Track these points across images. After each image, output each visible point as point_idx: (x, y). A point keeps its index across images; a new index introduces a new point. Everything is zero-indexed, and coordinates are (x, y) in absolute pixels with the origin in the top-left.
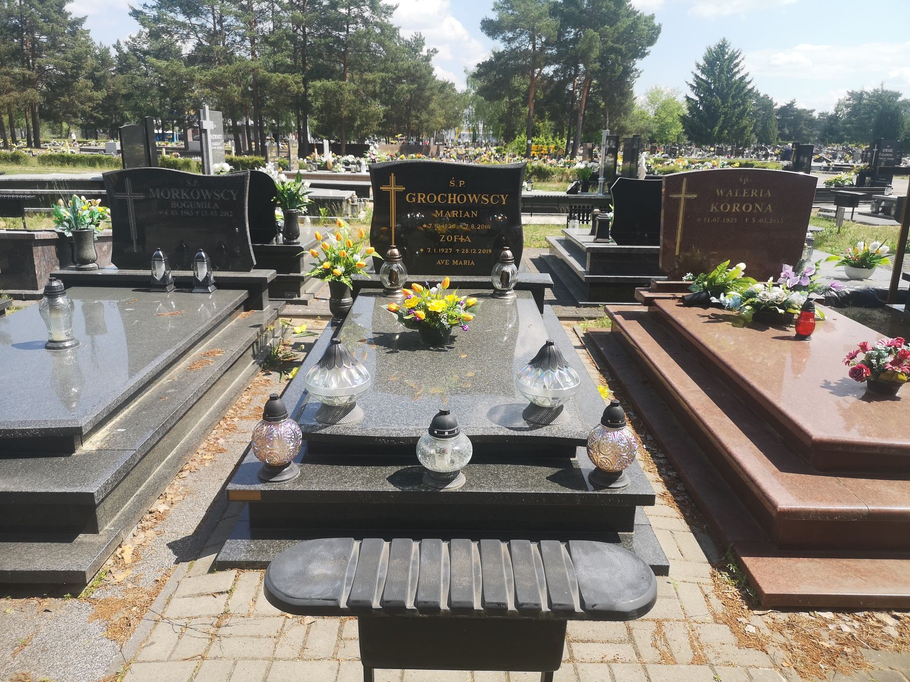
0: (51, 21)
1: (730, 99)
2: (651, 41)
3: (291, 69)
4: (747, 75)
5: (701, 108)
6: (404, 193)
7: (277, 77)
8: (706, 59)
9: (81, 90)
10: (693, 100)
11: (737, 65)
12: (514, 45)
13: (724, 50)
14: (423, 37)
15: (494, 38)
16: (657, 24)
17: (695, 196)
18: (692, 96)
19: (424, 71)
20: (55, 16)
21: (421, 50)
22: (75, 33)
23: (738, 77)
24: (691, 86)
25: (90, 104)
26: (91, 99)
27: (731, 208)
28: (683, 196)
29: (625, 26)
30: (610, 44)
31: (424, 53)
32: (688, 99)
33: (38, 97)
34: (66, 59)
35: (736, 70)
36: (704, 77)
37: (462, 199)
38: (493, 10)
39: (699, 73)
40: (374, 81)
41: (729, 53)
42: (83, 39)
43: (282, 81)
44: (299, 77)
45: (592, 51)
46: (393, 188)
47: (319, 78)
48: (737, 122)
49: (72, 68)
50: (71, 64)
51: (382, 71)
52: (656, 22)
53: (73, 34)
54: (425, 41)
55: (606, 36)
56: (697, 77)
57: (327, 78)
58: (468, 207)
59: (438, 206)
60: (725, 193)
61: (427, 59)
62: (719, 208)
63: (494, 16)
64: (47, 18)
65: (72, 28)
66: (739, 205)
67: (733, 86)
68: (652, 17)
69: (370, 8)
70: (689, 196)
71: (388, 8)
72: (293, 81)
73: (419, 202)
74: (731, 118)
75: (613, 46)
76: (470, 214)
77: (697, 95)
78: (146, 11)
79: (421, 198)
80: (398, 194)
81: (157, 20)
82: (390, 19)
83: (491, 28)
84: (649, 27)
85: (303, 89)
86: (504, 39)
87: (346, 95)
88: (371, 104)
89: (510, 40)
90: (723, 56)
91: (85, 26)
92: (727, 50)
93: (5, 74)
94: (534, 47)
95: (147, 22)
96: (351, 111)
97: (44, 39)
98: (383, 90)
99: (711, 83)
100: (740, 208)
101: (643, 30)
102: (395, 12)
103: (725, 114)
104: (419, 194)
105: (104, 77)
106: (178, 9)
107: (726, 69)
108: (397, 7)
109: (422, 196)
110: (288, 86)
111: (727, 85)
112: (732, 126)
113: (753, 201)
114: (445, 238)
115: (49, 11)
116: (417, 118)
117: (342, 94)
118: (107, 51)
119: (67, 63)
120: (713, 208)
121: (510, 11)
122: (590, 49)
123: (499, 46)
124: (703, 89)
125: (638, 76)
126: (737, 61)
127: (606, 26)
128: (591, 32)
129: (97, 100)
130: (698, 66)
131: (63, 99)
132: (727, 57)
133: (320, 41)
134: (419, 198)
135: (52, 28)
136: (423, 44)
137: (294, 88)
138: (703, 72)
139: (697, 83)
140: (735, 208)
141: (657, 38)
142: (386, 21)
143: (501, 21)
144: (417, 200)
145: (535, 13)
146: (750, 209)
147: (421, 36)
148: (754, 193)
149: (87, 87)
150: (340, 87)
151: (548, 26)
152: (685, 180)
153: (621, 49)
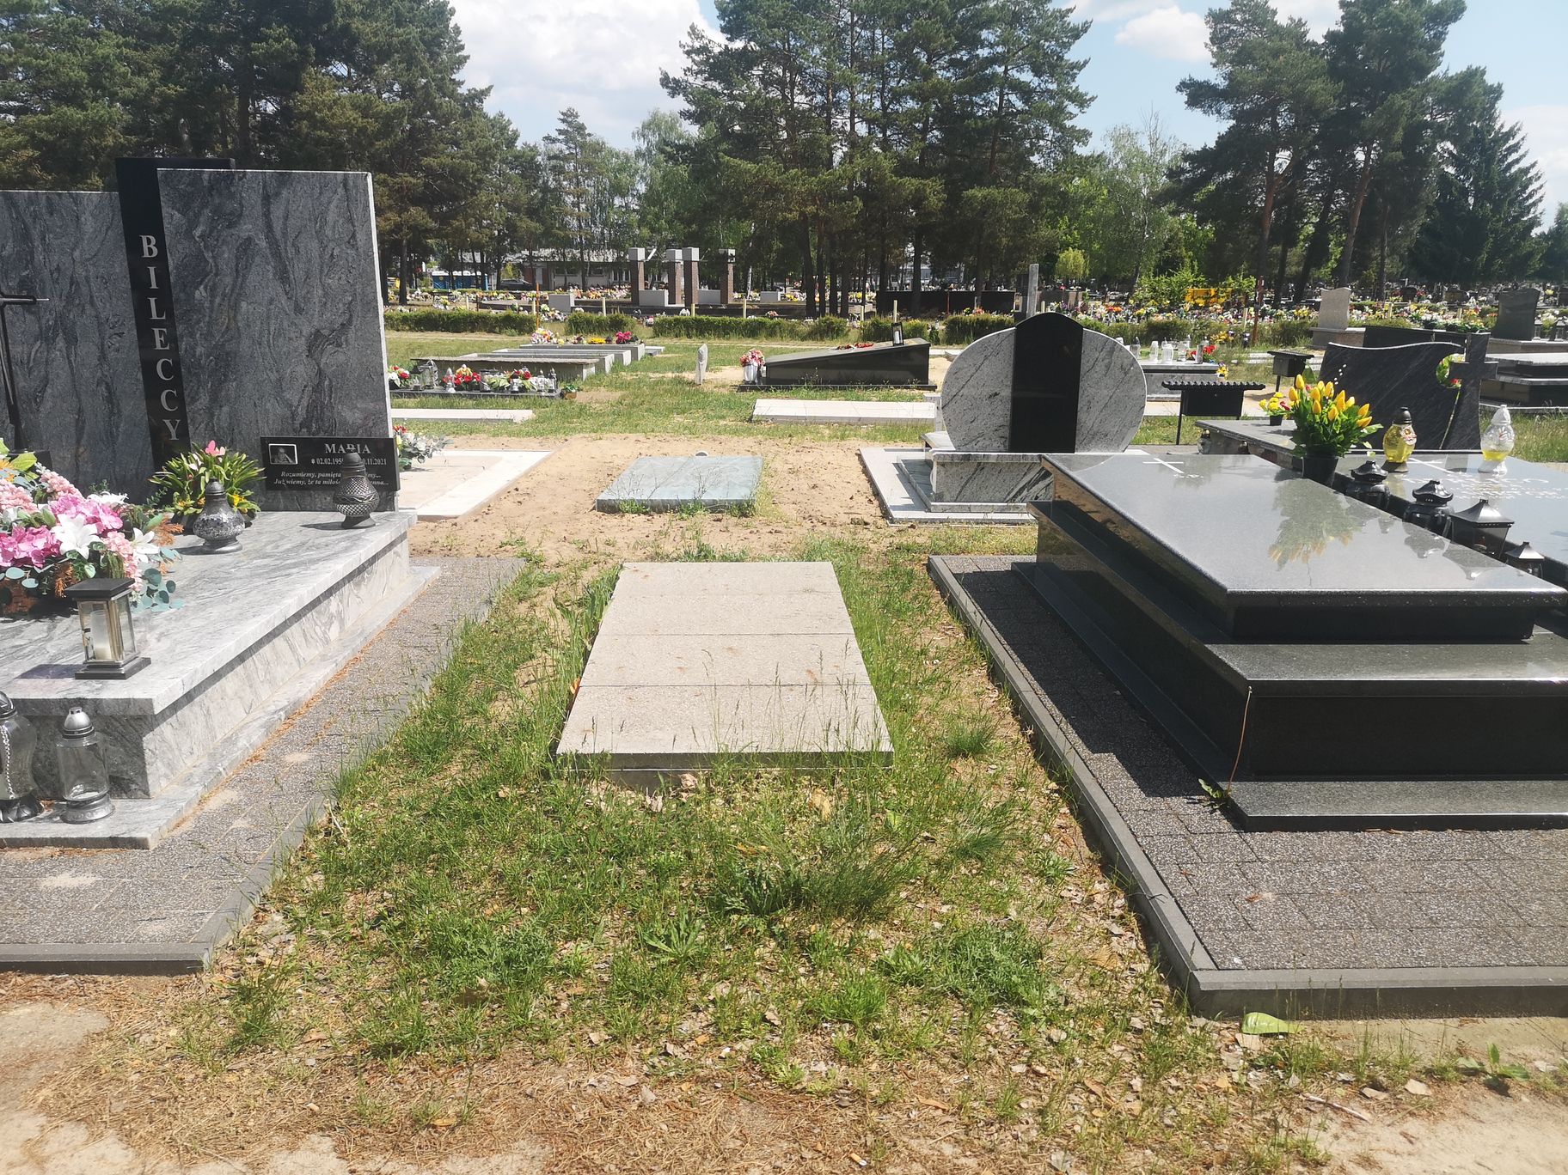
11: (1515, 148)
15: (1204, 112)
23: (1515, 169)
30: (1420, 117)
41: (1497, 127)
44: (938, 184)
50: (475, 166)
53: (467, 114)
67: (1508, 184)
74: (1507, 238)
90: (1487, 136)
92: (1494, 126)
99: (1464, 180)
102: (1083, 70)
112: (1507, 252)
122: (1393, 127)
151: (1325, 90)
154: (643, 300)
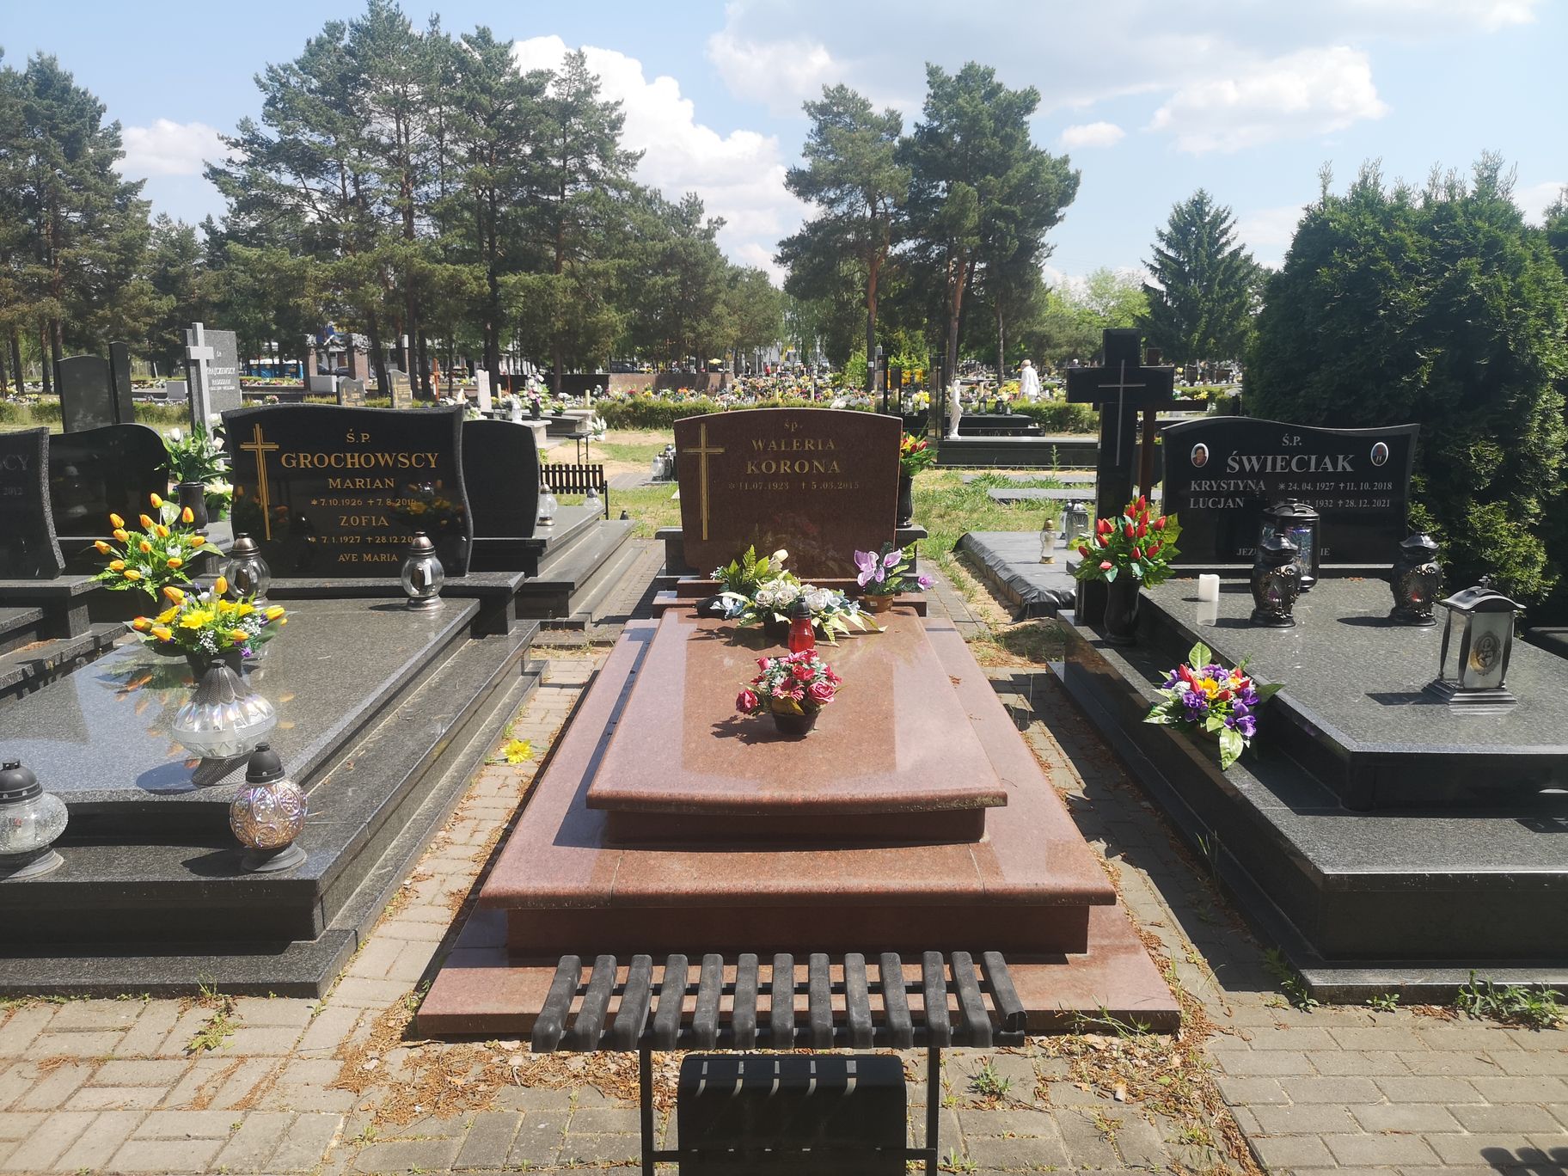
0: (87, 189)
1: (1217, 288)
2: (1066, 198)
3: (465, 257)
4: (1242, 248)
5: (1169, 303)
6: (278, 453)
7: (444, 271)
8: (1173, 224)
9: (133, 298)
10: (1155, 290)
11: (1225, 232)
12: (840, 210)
13: (1202, 209)
14: (700, 199)
15: (807, 200)
16: (1072, 171)
17: (722, 450)
18: (1154, 283)
19: (703, 255)
20: (92, 180)
21: (698, 222)
22: (126, 206)
23: (1227, 250)
24: (1152, 267)
25: (148, 320)
26: (149, 312)
27: (778, 467)
28: (703, 450)
29: (1019, 175)
30: (997, 204)
31: (703, 225)
32: (1147, 289)
33: (60, 310)
34: (108, 249)
35: (1223, 240)
36: (1171, 253)
37: (367, 460)
38: (804, 155)
39: (1163, 246)
40: (605, 273)
41: (1211, 214)
42: (139, 215)
43: (451, 276)
44: (481, 270)
45: (967, 217)
46: (260, 447)
47: (514, 270)
48: (1230, 325)
49: (120, 262)
50: (116, 257)
51: (620, 256)
52: (1072, 169)
53: (123, 208)
54: (704, 206)
55: (990, 192)
56: (1159, 251)
57: (527, 270)
58: (378, 472)
59: (331, 472)
60: (766, 446)
61: (708, 234)
62: (758, 466)
63: (805, 164)
64: (79, 184)
65: (120, 198)
66: (789, 463)
67: (1218, 268)
68: (1065, 161)
69: (598, 156)
70: (712, 451)
71: (628, 156)
72: (474, 277)
73: (302, 466)
74: (1219, 319)
75: (1000, 209)
76: (383, 483)
77: (1161, 282)
78: (232, 170)
79: (305, 461)
80: (268, 454)
81: (246, 184)
82: (631, 174)
83: (803, 184)
84: (1059, 176)
85: (487, 289)
86: (821, 201)
87: (560, 296)
88: (602, 309)
89: (831, 203)
90: (1202, 219)
91: (142, 196)
92: (1207, 209)
93: (6, 275)
94: (874, 214)
95: (230, 187)
96: (568, 322)
97: (75, 216)
98: (624, 286)
99: (1183, 262)
100: (792, 467)
101: (1049, 181)
102: (639, 162)
103: (1210, 312)
104: (301, 455)
105: (183, 275)
106: (283, 166)
107: (1206, 239)
108: (642, 154)
109: (305, 458)
110: (463, 283)
111: (1210, 265)
112: (1221, 331)
113: (810, 456)
114: (348, 521)
115: (81, 173)
116: (693, 329)
117: (551, 294)
118: (189, 233)
119: (110, 254)
120: (750, 468)
121: (831, 157)
122: (963, 213)
123: (813, 211)
124: (1170, 273)
125: (1048, 256)
126: (1224, 226)
127: (988, 177)
128: (962, 187)
129: (158, 313)
130: (1160, 234)
131: (101, 312)
132: (1207, 219)
133: (516, 211)
134: (302, 461)
135: (88, 199)
136: (701, 211)
137: (473, 286)
138: (1169, 245)
139: (1161, 263)
140: (785, 468)
141: (1074, 194)
142: (624, 177)
143: (816, 171)
144: (298, 463)
145: (870, 160)
146: (806, 470)
147: (696, 198)
148: (808, 445)
149: (142, 292)
150: (548, 283)
151: (892, 178)
152: (703, 427)
153: (1013, 212)
154: (314, 386)
